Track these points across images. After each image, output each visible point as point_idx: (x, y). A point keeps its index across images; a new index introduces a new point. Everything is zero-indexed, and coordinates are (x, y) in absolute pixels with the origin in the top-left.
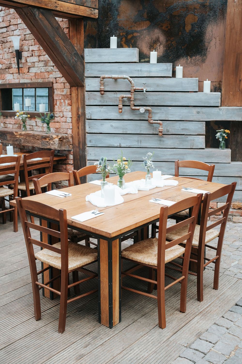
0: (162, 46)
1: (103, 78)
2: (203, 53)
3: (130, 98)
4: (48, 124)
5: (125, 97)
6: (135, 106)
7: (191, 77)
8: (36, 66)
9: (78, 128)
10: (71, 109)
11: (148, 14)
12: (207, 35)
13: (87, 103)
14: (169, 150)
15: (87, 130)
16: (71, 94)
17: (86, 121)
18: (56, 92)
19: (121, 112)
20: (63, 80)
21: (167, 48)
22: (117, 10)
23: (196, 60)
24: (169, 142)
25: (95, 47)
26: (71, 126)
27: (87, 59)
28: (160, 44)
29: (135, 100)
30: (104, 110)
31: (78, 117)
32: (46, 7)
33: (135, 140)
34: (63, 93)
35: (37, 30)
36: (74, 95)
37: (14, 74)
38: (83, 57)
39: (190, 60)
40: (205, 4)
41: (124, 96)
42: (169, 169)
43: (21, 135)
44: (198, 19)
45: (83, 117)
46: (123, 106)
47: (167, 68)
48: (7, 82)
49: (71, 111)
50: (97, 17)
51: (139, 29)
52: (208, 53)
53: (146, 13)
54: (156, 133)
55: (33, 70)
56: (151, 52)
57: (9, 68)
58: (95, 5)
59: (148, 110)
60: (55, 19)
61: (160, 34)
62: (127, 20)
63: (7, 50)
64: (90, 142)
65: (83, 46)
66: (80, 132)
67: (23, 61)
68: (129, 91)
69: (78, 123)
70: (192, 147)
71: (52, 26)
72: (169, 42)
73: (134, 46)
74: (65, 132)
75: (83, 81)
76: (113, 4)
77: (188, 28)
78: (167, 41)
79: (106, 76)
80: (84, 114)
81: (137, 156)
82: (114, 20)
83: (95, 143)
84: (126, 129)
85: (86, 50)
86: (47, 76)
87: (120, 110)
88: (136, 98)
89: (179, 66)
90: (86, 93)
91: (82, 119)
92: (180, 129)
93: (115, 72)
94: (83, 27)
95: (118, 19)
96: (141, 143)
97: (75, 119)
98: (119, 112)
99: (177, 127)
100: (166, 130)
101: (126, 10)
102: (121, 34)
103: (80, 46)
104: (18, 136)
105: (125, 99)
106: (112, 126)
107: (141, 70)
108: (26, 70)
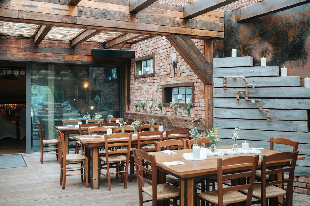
0: (270, 54)
1: (225, 78)
2: (304, 57)
3: (245, 92)
4: (189, 111)
5: (241, 92)
6: (249, 98)
7: (295, 76)
8: (185, 72)
9: (209, 114)
10: (205, 100)
11: (259, 32)
12: (307, 43)
13: (215, 96)
14: (277, 133)
15: (215, 115)
16: (205, 90)
17: (214, 109)
18: (196, 89)
19: (239, 102)
20: (199, 80)
21: (275, 55)
22: (237, 31)
23: (298, 63)
24: (276, 126)
25: (222, 57)
26: (204, 112)
27: (215, 65)
28: (269, 53)
29: (249, 93)
30: (227, 101)
31: (209, 106)
32: (184, 34)
33: (249, 124)
34: (200, 90)
35: (179, 48)
36: (206, 90)
37: (172, 78)
38: (212, 64)
39: (293, 63)
40: (304, 21)
41: (241, 90)
42: (277, 148)
43: (172, 119)
44: (299, 33)
45: (212, 106)
46: (240, 98)
47: (273, 69)
48: (168, 83)
49: (205, 102)
50: (224, 37)
51: (253, 43)
52: (308, 56)
53: (258, 31)
54: (266, 119)
55: (183, 75)
56: (261, 59)
57: (170, 74)
58: (222, 29)
59: (258, 101)
60: (191, 41)
61: (268, 45)
62: (244, 37)
63: (169, 62)
64: (216, 124)
65: (212, 56)
66: (210, 117)
67: (178, 69)
68: (244, 87)
69: (209, 111)
70: (296, 131)
71: (188, 45)
72: (276, 51)
73: (250, 54)
74: (200, 117)
75: (212, 81)
76: (234, 28)
77: (291, 40)
78: (274, 50)
79: (228, 77)
80: (212, 104)
81: (251, 136)
82: (235, 38)
83: (220, 125)
84: (243, 115)
85: (214, 59)
86: (191, 79)
87: (238, 101)
88: (250, 92)
89: (283, 68)
90: (214, 89)
91: (211, 107)
92: (285, 116)
93: (234, 74)
94: (212, 44)
95: (238, 37)
96: (254, 126)
97: (207, 108)
98: (237, 102)
99: (282, 115)
100: (273, 116)
101: (244, 31)
102: (240, 47)
103: (211, 57)
104: (170, 120)
105: (241, 93)
106: (232, 113)
107: (253, 72)
108: (179, 75)
